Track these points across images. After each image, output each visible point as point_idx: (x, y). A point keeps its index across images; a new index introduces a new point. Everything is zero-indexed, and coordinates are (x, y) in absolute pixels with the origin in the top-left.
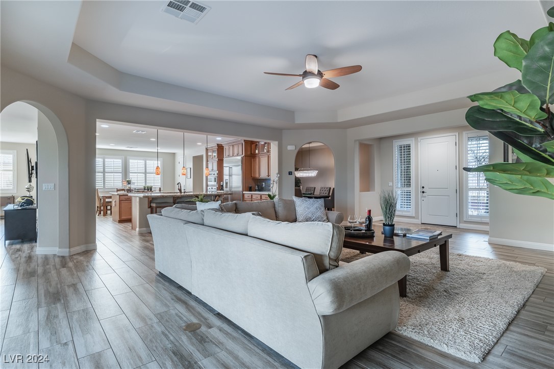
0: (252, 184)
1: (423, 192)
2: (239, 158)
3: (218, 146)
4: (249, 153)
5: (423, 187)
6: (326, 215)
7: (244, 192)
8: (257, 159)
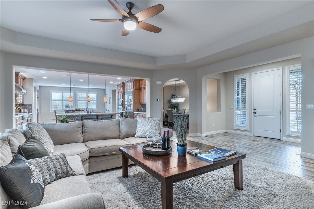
0: (140, 107)
1: (255, 113)
2: (132, 90)
3: (122, 84)
4: (138, 87)
5: (255, 109)
6: (160, 131)
7: (134, 112)
8: (142, 91)
